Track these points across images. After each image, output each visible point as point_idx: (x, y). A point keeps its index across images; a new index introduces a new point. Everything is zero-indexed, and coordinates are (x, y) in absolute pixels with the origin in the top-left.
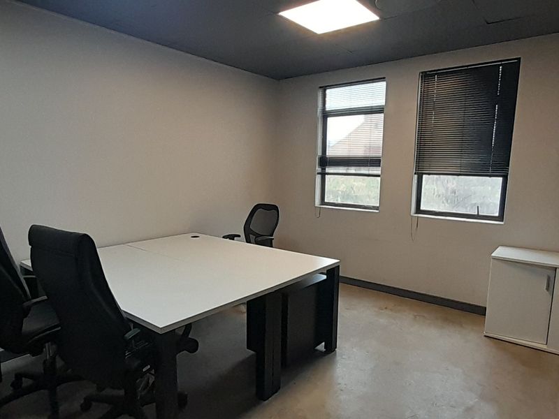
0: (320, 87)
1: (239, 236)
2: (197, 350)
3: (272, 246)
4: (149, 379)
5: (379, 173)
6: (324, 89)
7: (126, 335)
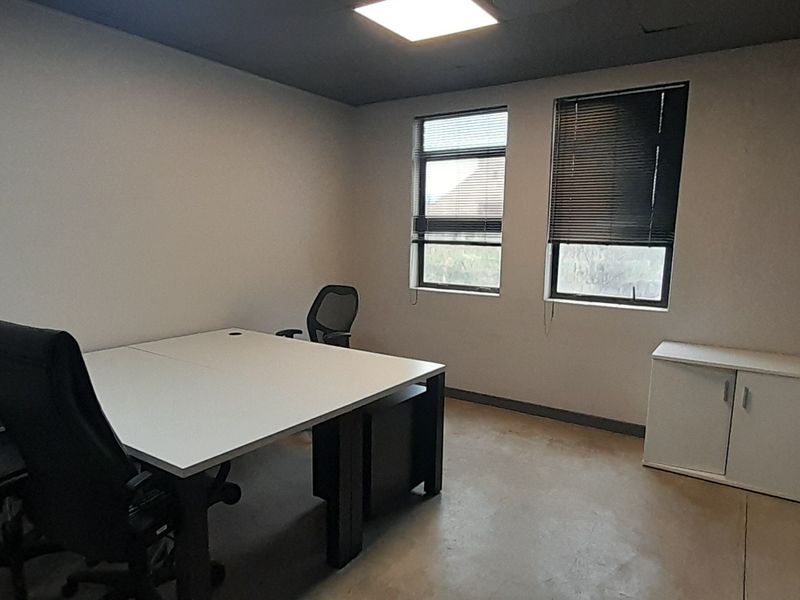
0: (417, 118)
1: (300, 332)
2: (238, 498)
3: (348, 346)
4: (166, 545)
5: (499, 240)
6: (422, 120)
7: (131, 482)
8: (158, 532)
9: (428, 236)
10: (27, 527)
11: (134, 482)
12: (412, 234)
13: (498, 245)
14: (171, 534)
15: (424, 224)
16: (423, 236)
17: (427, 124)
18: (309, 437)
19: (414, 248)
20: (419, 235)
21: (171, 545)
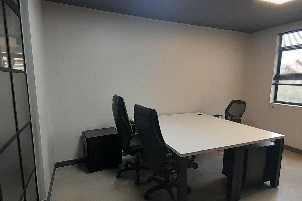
0: (278, 34)
1: (222, 116)
2: (197, 168)
3: (240, 123)
6: (281, 35)
8: (173, 172)
9: (280, 82)
11: (168, 155)
12: (272, 81)
16: (278, 82)
17: (284, 36)
18: (222, 153)
19: (273, 87)
20: (276, 82)
21: (176, 177)
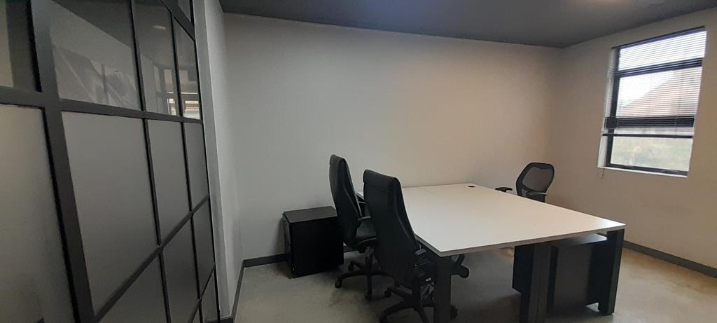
0: (613, 48)
1: (511, 189)
2: (468, 276)
3: (544, 201)
4: (429, 288)
5: (692, 133)
6: (618, 49)
7: (416, 253)
8: (427, 280)
9: (616, 131)
10: (375, 261)
11: (419, 253)
12: (603, 130)
13: (690, 137)
14: (433, 283)
15: (614, 122)
16: (613, 131)
17: (623, 51)
18: (512, 253)
19: (604, 140)
20: (609, 131)
21: (432, 289)
